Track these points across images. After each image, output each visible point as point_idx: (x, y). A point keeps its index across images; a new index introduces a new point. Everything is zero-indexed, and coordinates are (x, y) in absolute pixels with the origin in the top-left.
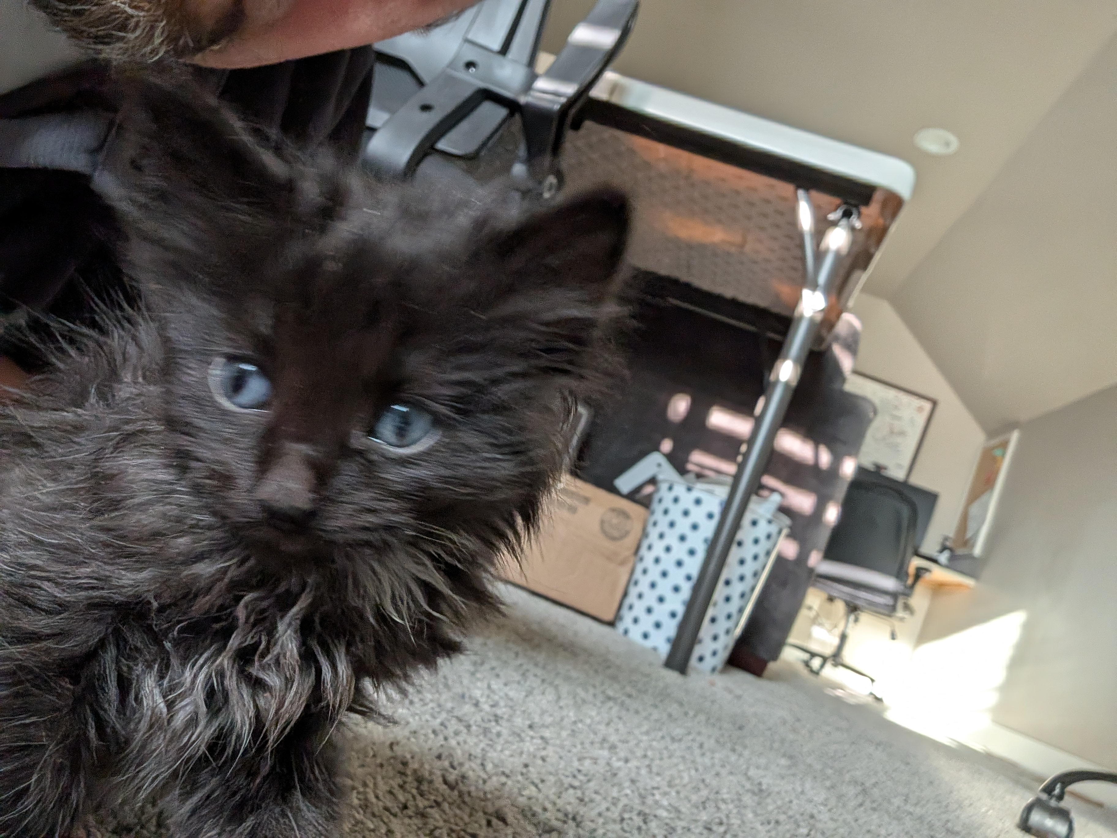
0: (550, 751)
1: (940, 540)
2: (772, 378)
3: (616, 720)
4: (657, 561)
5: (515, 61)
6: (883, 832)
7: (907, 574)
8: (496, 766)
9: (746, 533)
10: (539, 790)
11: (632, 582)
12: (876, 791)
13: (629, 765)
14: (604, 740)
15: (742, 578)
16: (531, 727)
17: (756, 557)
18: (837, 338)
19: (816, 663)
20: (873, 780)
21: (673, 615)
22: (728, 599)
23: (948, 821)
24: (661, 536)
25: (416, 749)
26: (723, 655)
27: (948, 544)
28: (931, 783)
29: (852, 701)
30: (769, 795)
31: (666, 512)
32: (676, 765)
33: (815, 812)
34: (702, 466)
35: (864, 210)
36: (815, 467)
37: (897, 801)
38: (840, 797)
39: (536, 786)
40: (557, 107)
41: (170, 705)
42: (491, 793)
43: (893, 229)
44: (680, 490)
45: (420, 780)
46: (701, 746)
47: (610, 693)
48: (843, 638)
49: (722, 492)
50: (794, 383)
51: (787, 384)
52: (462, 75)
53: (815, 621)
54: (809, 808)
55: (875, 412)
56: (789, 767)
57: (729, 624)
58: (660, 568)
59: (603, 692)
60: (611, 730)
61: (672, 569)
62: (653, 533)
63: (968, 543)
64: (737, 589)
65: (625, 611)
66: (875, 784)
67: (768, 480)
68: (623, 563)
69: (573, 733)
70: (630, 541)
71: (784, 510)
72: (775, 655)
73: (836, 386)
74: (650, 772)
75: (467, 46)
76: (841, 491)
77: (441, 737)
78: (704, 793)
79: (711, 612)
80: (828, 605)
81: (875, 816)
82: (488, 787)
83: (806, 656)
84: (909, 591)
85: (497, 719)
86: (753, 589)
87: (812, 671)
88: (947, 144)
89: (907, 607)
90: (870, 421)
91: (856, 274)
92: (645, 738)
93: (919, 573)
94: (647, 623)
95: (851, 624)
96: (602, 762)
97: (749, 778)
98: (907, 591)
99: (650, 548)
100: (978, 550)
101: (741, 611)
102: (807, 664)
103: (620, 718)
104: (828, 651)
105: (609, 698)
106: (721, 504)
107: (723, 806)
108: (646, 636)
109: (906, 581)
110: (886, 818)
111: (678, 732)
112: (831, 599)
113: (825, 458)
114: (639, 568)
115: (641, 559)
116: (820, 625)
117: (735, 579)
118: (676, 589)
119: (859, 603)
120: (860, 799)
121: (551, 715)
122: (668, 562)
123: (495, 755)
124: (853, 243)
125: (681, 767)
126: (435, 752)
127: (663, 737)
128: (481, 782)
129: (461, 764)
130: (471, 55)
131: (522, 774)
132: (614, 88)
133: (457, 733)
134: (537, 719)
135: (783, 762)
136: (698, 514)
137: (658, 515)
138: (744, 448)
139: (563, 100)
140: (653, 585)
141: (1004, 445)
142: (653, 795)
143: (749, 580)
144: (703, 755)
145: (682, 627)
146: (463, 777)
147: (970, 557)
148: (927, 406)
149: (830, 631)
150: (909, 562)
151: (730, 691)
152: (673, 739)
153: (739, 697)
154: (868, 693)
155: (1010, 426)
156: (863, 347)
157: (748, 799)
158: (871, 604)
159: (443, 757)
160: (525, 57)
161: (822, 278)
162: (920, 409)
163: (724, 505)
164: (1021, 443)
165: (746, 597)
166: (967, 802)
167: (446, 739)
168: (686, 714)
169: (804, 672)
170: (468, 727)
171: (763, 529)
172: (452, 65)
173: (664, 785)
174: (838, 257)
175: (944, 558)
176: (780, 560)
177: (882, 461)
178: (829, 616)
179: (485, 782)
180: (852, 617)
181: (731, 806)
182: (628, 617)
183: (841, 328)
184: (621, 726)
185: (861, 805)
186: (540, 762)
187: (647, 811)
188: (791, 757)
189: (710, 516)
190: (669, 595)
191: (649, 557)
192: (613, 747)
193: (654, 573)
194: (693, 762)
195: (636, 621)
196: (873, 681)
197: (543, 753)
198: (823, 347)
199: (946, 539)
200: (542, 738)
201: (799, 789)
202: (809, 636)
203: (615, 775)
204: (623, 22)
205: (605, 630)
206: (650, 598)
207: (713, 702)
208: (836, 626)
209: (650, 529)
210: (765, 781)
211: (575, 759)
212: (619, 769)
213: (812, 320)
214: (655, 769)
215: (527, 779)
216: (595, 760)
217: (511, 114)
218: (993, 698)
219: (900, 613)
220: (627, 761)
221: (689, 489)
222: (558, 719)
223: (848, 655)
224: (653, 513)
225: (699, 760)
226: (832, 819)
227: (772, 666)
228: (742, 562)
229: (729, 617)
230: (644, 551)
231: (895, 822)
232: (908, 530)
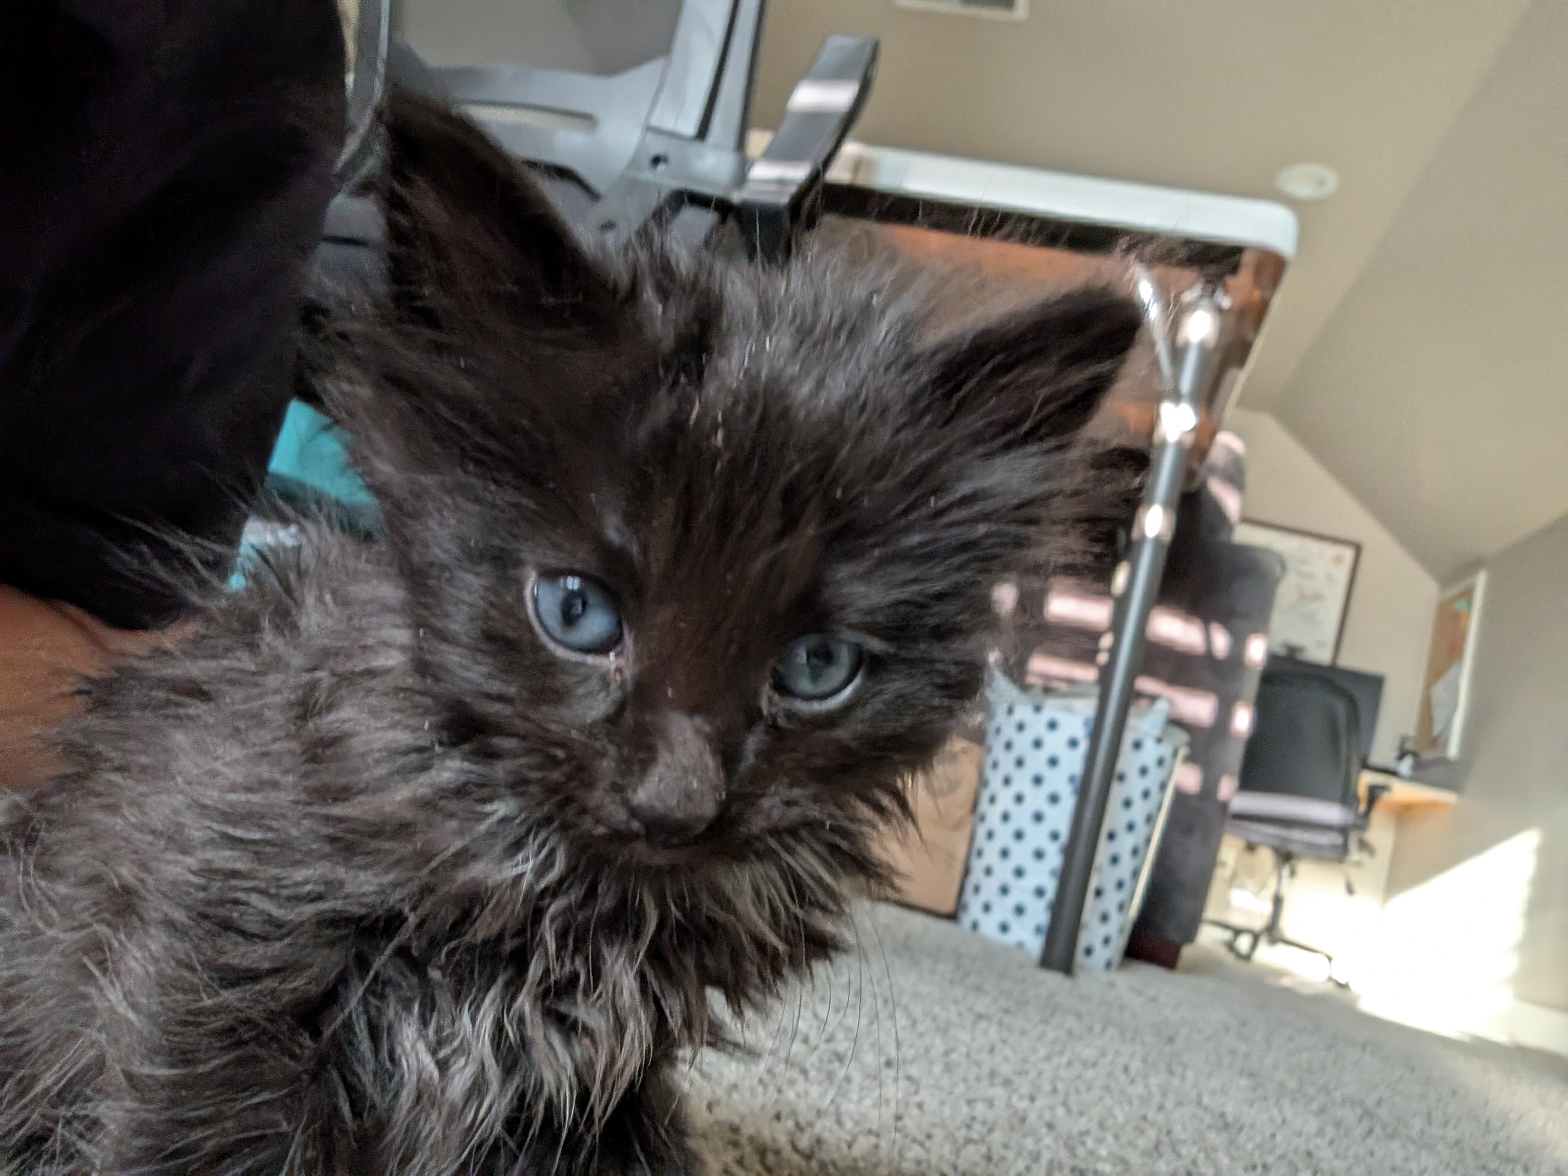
0: (924, 1095)
1: (1397, 743)
2: (1135, 534)
3: (999, 1045)
4: (1006, 817)
5: (718, 147)
6: (1414, 1167)
7: (1357, 799)
8: (857, 1123)
9: (1128, 762)
10: (927, 1151)
11: (974, 851)
12: (1383, 1112)
13: (1038, 1104)
14: (993, 1074)
15: (1131, 827)
16: (888, 1064)
17: (1146, 794)
18: (1213, 470)
19: (1244, 943)
20: (1375, 1096)
21: (1040, 892)
22: (1115, 860)
23: (1496, 1146)
24: (1007, 781)
25: (744, 1110)
26: (1120, 942)
27: (1409, 746)
28: (1454, 1093)
29: (1307, 991)
30: (1241, 1129)
31: (1008, 746)
32: (1101, 1098)
33: (1311, 1147)
34: (1047, 677)
35: (1231, 281)
36: (1209, 657)
37: (1417, 1124)
38: (1338, 1124)
39: (922, 1145)
40: (784, 200)
41: (443, 1066)
42: (864, 1158)
43: (1277, 303)
44: (1023, 712)
45: (762, 1152)
46: (1126, 1069)
47: (980, 1008)
48: (1278, 902)
49: (1087, 707)
50: (1168, 538)
51: (1157, 540)
52: (647, 175)
53: (1232, 881)
54: (1300, 1143)
55: (1284, 567)
56: (1255, 1089)
57: (1122, 895)
58: (1012, 827)
59: (970, 1009)
60: (998, 1059)
61: (1029, 827)
62: (995, 780)
63: (1437, 741)
64: (1125, 843)
65: (969, 895)
66: (1379, 1103)
67: (1146, 684)
68: (957, 826)
69: (948, 1068)
70: (964, 794)
71: (1176, 722)
72: (1190, 935)
73: (1222, 537)
74: (1069, 1111)
75: (650, 138)
76: (1251, 686)
77: (771, 1089)
78: (1152, 1134)
79: (1094, 882)
80: (1247, 858)
81: (1395, 1145)
82: (857, 1151)
83: (1227, 935)
84: (1363, 821)
85: (839, 1058)
86: (1148, 841)
87: (1239, 956)
88: (1322, 183)
89: (1363, 845)
90: (1276, 582)
91: (1232, 373)
92: (1046, 1066)
93: (1374, 793)
94: (1003, 910)
95: (1286, 880)
96: (1000, 1104)
97: (1206, 1109)
98: (1359, 822)
99: (992, 800)
100: (1453, 750)
101: (1136, 874)
102: (1231, 946)
103: (1004, 1042)
104: (1259, 923)
105: (980, 1017)
106: (1086, 723)
107: (1184, 1151)
108: (1004, 928)
109: (1357, 807)
110: (1412, 1149)
111: (1088, 1053)
112: (1251, 847)
113: (1221, 641)
114: (981, 831)
115: (982, 818)
116: (1242, 886)
117: (1121, 829)
118: (1039, 855)
119: (1294, 848)
120: (1366, 1124)
121: (911, 1046)
122: (1022, 817)
123: (852, 1107)
124: (1222, 331)
125: (1108, 1101)
126: (771, 1112)
127: (1070, 1064)
128: (844, 1146)
129: (811, 1125)
130: (658, 146)
131: (897, 1130)
132: (858, 165)
133: (792, 1083)
134: (893, 1054)
135: (1244, 1082)
136: (1055, 743)
137: (998, 751)
138: (1106, 641)
139: (793, 189)
140: (1005, 854)
141: (1468, 594)
142: (1084, 1144)
143: (1142, 828)
144: (1132, 1082)
145: (1056, 908)
146: (819, 1141)
147: (1443, 761)
148: (1348, 554)
149: (1257, 894)
150: (1357, 778)
151: (1139, 993)
152: (1085, 1064)
153: (1154, 1000)
154: (1326, 977)
155: (1472, 566)
156: (1251, 478)
157: (1212, 1137)
158: (1311, 846)
159: (783, 1117)
160: (731, 139)
161: (1186, 383)
162: (1338, 560)
163: (1091, 725)
164: (1490, 587)
165: (1141, 852)
166: (1513, 1116)
167: (780, 1091)
168: (1090, 1029)
169: (1229, 958)
170: (804, 1072)
171: (1150, 753)
172: (634, 163)
173: (1094, 1127)
174: (1204, 351)
175: (1405, 766)
176: (1180, 797)
177: (1296, 639)
178: (1251, 872)
179: (850, 1145)
180: (1286, 871)
181: (1194, 1150)
182: (974, 905)
183: (1216, 456)
184: (1008, 1052)
185: (1370, 1132)
186: (915, 1111)
187: (1082, 1165)
188: (1251, 1075)
189: (1073, 743)
190: (1030, 864)
191: (993, 814)
192: (1007, 1083)
193: (1004, 836)
194: (1123, 1092)
195: (987, 908)
196: (1330, 959)
197: (917, 1099)
198: (1196, 485)
199: (1404, 740)
200: (909, 1078)
201: (1279, 1119)
202: (1227, 905)
203: (1023, 1120)
204: (860, 71)
205: (945, 926)
206: (1004, 872)
207: (1122, 1008)
208: (1263, 886)
209: (989, 773)
210: (1229, 1109)
211: (962, 1102)
212: (1025, 1110)
213: (1179, 445)
214: (1074, 1108)
215: (906, 1136)
216: (991, 1103)
217: (723, 220)
218: (1511, 963)
219: (1355, 855)
220: (1032, 1099)
221: (1038, 709)
222: (922, 1049)
223: (1288, 926)
224: (989, 750)
225: (1130, 1089)
226: (1337, 1156)
227: (1187, 952)
228: (1127, 804)
229: (1120, 885)
230: (984, 806)
231: (1424, 1154)
232: (1349, 732)
